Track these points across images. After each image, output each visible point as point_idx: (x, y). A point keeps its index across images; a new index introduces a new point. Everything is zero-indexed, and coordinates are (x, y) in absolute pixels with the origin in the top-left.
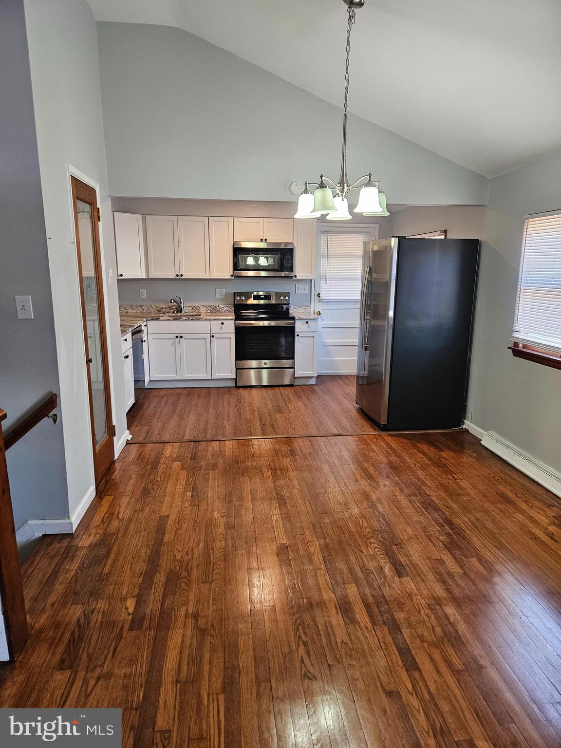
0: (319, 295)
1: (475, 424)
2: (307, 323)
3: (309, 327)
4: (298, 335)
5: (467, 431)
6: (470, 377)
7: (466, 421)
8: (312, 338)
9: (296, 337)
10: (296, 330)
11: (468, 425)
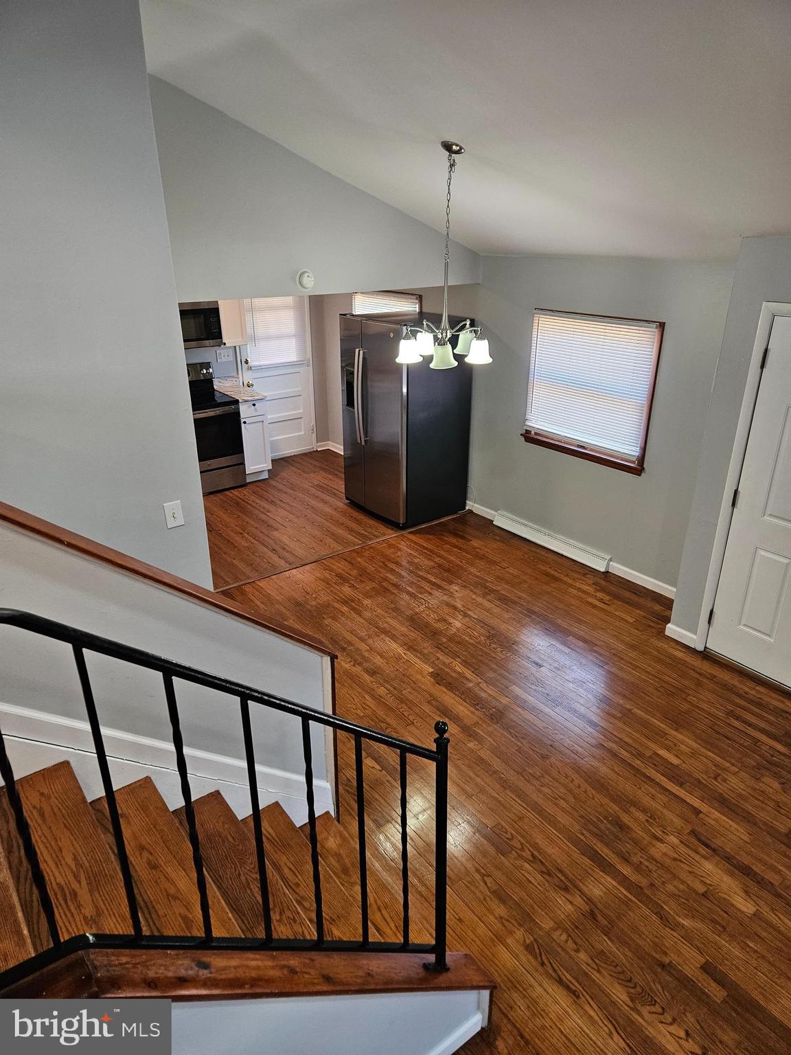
0: (247, 362)
1: (479, 504)
2: (254, 405)
3: (256, 410)
4: (245, 423)
5: (471, 512)
6: (470, 458)
7: (468, 502)
8: (261, 423)
9: (243, 425)
10: (242, 415)
11: (470, 505)
